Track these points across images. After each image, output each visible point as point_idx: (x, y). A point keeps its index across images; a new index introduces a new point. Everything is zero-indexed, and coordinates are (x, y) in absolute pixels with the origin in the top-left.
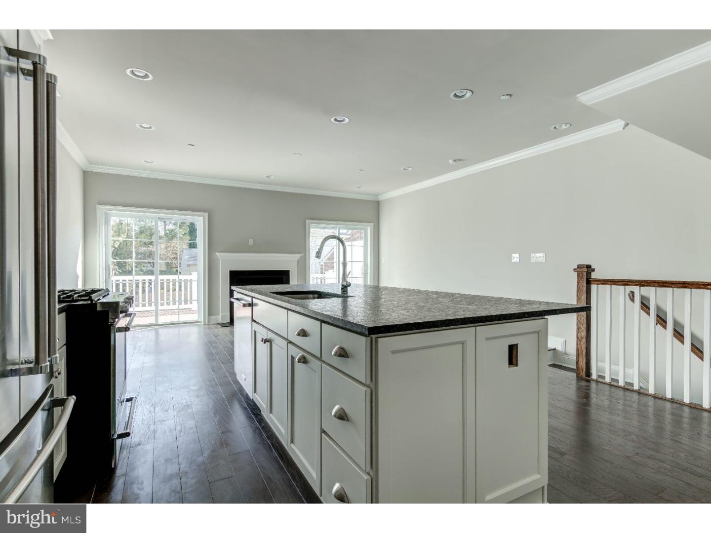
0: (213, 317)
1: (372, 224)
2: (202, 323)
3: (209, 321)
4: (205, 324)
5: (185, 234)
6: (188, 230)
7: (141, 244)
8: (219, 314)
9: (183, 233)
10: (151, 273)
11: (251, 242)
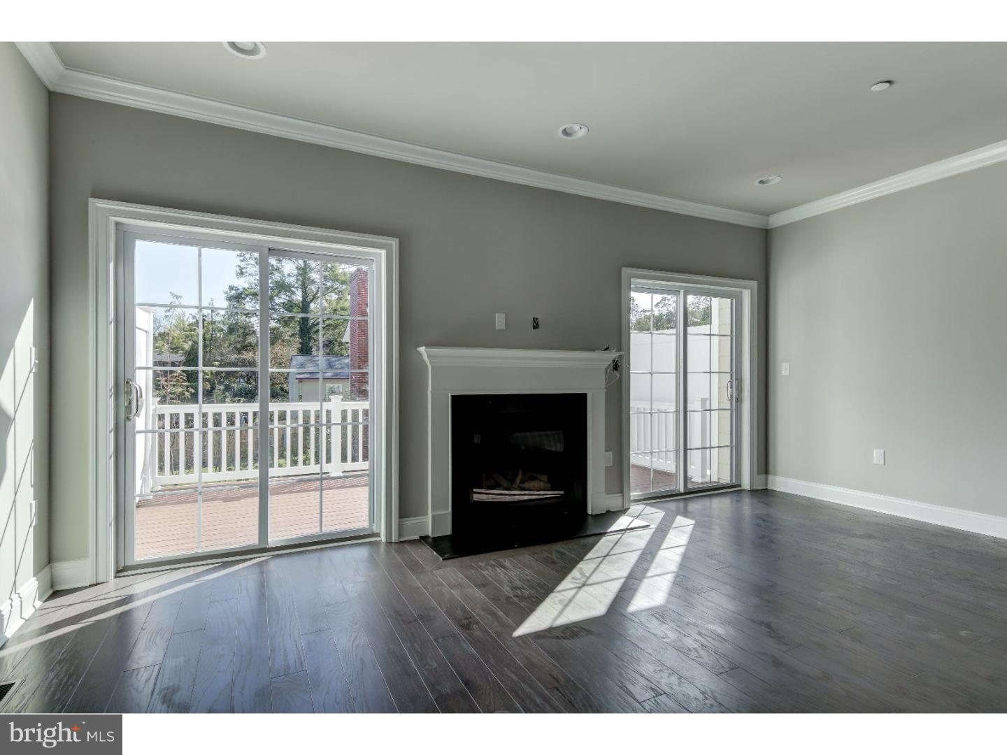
0: (410, 522)
1: (754, 284)
2: (383, 538)
3: (400, 534)
4: (389, 543)
5: (292, 335)
6: (298, 328)
7: (231, 348)
8: (425, 513)
9: (290, 334)
10: (249, 395)
11: (500, 321)
